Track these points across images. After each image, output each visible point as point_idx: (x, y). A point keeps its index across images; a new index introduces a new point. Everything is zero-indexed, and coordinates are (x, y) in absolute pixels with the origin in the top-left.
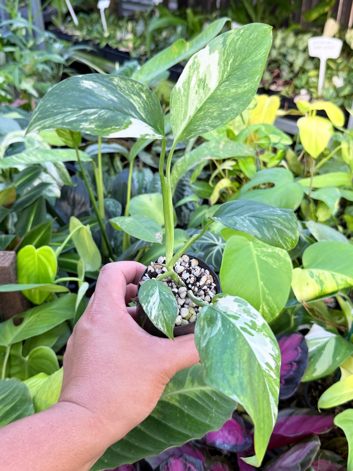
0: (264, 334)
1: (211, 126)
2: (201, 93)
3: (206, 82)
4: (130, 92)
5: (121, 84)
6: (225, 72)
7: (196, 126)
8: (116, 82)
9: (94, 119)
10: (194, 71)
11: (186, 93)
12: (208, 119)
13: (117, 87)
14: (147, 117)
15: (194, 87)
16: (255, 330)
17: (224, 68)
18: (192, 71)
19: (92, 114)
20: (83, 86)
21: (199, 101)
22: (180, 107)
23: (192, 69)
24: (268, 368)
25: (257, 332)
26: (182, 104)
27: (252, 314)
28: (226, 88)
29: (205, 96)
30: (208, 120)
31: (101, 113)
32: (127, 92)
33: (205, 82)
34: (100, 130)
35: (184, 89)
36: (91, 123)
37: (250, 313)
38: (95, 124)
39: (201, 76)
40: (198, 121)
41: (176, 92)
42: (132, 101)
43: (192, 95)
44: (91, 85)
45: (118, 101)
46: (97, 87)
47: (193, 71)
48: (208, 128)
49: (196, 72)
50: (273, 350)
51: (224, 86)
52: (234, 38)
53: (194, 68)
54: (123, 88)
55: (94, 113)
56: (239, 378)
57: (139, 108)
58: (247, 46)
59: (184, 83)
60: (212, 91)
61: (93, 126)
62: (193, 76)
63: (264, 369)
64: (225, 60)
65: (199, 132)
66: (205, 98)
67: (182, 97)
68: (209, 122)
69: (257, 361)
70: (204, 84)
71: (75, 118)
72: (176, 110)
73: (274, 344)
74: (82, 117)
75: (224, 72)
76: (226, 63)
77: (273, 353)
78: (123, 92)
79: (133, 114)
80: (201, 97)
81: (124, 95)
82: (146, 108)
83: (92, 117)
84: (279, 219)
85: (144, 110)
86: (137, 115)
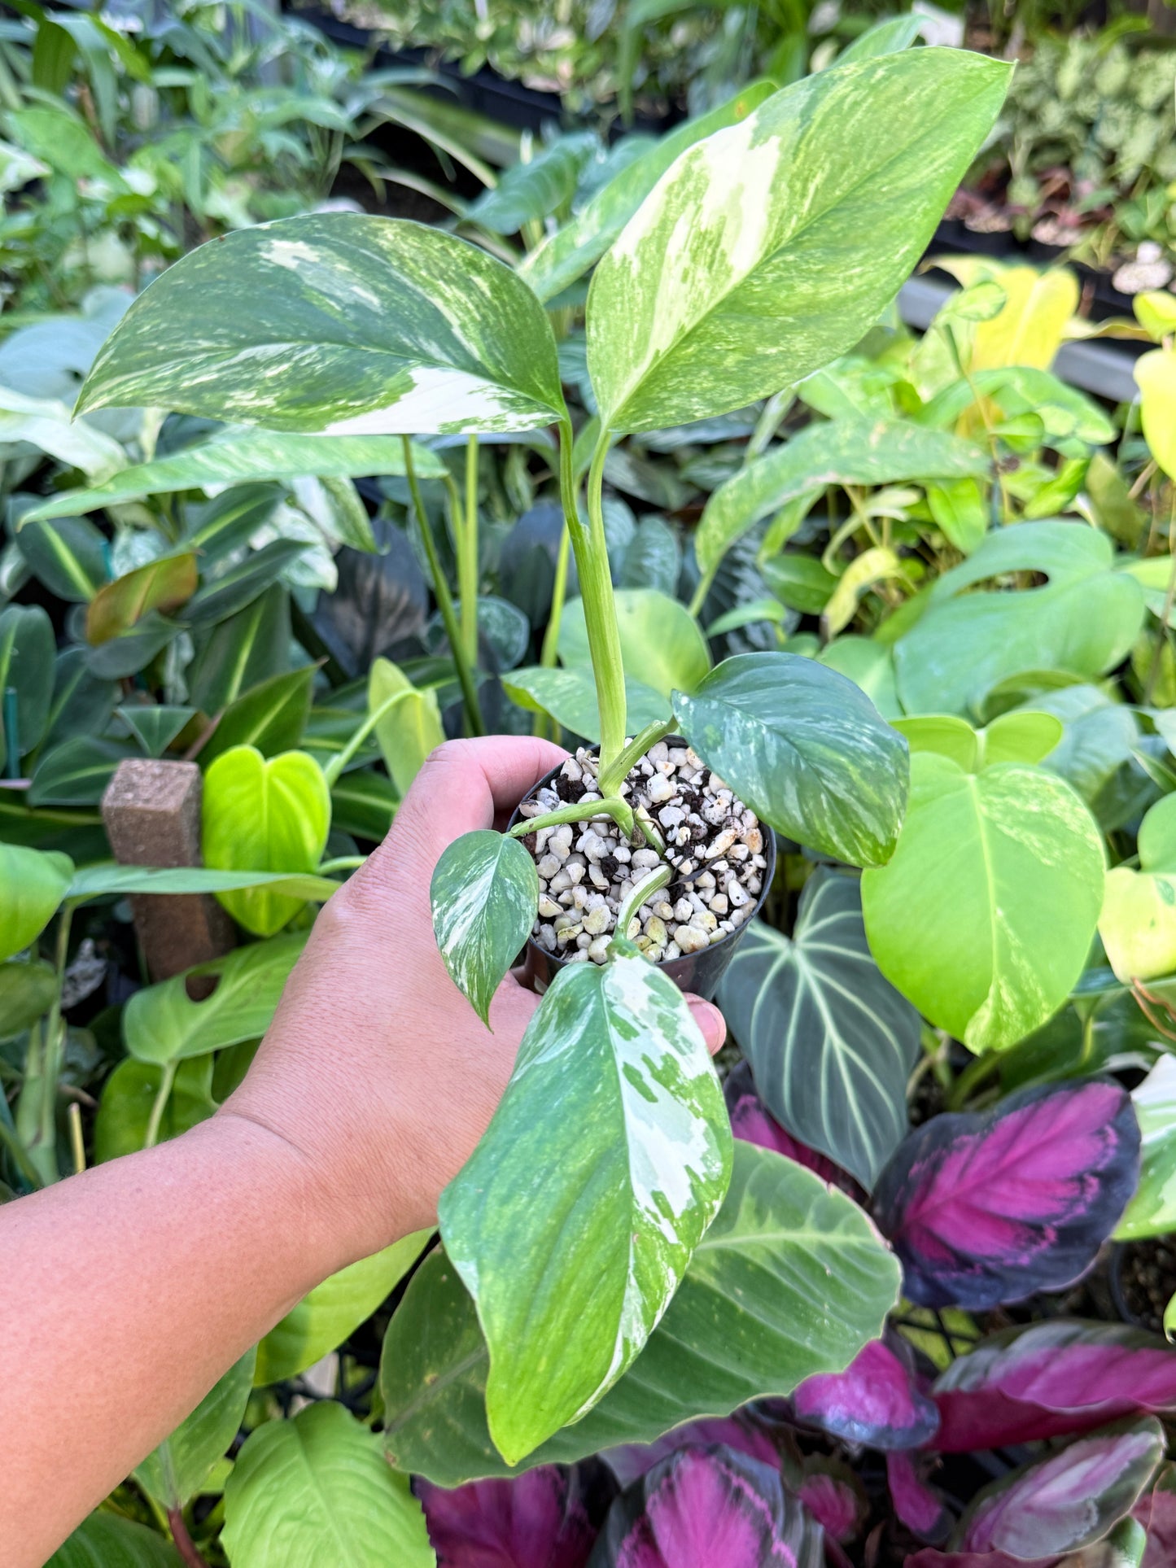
0: (691, 1107)
2: (700, 281)
3: (723, 245)
4: (436, 272)
5: (406, 247)
6: (790, 216)
7: (665, 389)
8: (388, 240)
9: (272, 379)
10: (684, 204)
11: (647, 276)
12: (705, 373)
13: (388, 257)
14: (491, 355)
15: (679, 257)
16: (666, 1085)
17: (791, 205)
18: (676, 202)
19: (269, 363)
20: (269, 261)
21: (689, 306)
22: (624, 319)
23: (678, 195)
24: (655, 1209)
25: (673, 1093)
26: (631, 310)
27: (677, 1037)
28: (785, 274)
29: (712, 291)
30: (706, 377)
31: (302, 359)
32: (424, 273)
33: (717, 246)
34: (293, 412)
35: (643, 261)
36: (268, 390)
37: (676, 1031)
38: (277, 395)
39: (707, 222)
40: (676, 374)
41: (611, 269)
42: (438, 302)
43: (670, 285)
44: (297, 255)
45: (382, 306)
46: (316, 260)
47: (679, 201)
48: (696, 407)
49: (691, 207)
50: (704, 1159)
51: (777, 268)
52: (846, 96)
53: (683, 194)
54: (412, 259)
55: (281, 358)
56: (517, 1217)
57: (463, 326)
58: (887, 131)
59: (645, 242)
60: (736, 278)
61: (269, 401)
62: (676, 220)
63: (641, 1209)
64: (796, 176)
65: (667, 414)
66: (711, 298)
67: (633, 286)
68: (705, 385)
69: (629, 1178)
70: (714, 252)
71: (215, 376)
72: (608, 328)
73: (715, 1144)
74: (238, 373)
75: (786, 216)
76: (798, 185)
77: (700, 1169)
78: (410, 275)
79: (433, 349)
80: (700, 293)
81: (410, 283)
82: (488, 323)
83: (271, 372)
84: (851, 768)
85: (482, 332)
86: (448, 353)
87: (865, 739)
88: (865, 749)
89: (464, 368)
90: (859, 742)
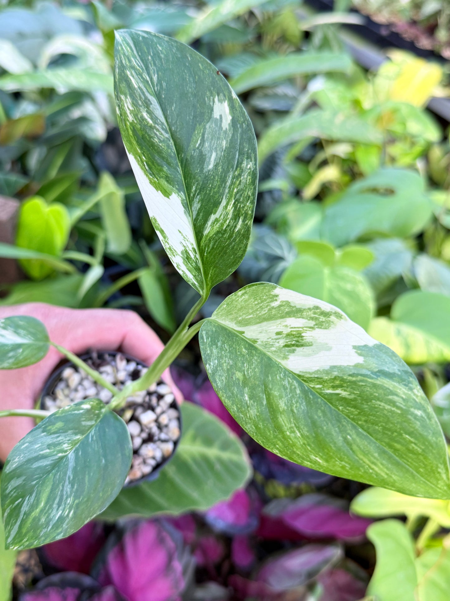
1: (217, 370)
2: (278, 342)
3: (298, 349)
4: (237, 197)
5: (245, 176)
6: (320, 383)
7: (223, 343)
8: (247, 165)
9: (142, 117)
10: (312, 319)
11: (274, 312)
12: (231, 362)
13: (239, 169)
14: (210, 240)
15: (286, 326)
17: (325, 381)
18: (311, 314)
19: (150, 112)
20: (214, 102)
21: (266, 341)
22: (252, 308)
23: (315, 313)
26: (257, 310)
28: (288, 390)
29: (275, 351)
30: (229, 363)
31: (158, 130)
32: (235, 190)
33: (297, 346)
34: (131, 133)
35: (280, 306)
36: (135, 116)
38: (135, 122)
39: (308, 336)
40: (230, 346)
41: (269, 291)
42: (224, 203)
43: (274, 327)
44: (223, 117)
45: (209, 171)
46: (224, 129)
47: (313, 315)
48: (212, 364)
49: (312, 323)
51: (291, 385)
52: (397, 395)
53: (317, 316)
54: (240, 181)
55: (154, 118)
57: (217, 220)
58: (384, 428)
59: (288, 303)
60: (284, 363)
61: (131, 118)
62: (303, 318)
64: (342, 380)
65: (208, 349)
66: (272, 352)
67: (267, 307)
68: (225, 364)
70: (293, 345)
71: (136, 87)
72: (246, 301)
74: (140, 98)
75: (319, 380)
76: (337, 382)
78: (232, 183)
80: (273, 345)
81: (228, 184)
82: (224, 234)
83: (145, 115)
84: (38, 510)
85: (218, 232)
86: (198, 215)
87: (60, 512)
88: (52, 515)
89: (195, 225)
90: (58, 509)
